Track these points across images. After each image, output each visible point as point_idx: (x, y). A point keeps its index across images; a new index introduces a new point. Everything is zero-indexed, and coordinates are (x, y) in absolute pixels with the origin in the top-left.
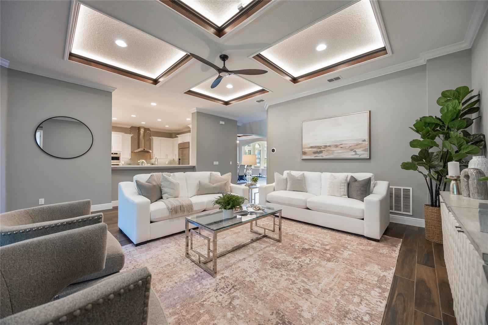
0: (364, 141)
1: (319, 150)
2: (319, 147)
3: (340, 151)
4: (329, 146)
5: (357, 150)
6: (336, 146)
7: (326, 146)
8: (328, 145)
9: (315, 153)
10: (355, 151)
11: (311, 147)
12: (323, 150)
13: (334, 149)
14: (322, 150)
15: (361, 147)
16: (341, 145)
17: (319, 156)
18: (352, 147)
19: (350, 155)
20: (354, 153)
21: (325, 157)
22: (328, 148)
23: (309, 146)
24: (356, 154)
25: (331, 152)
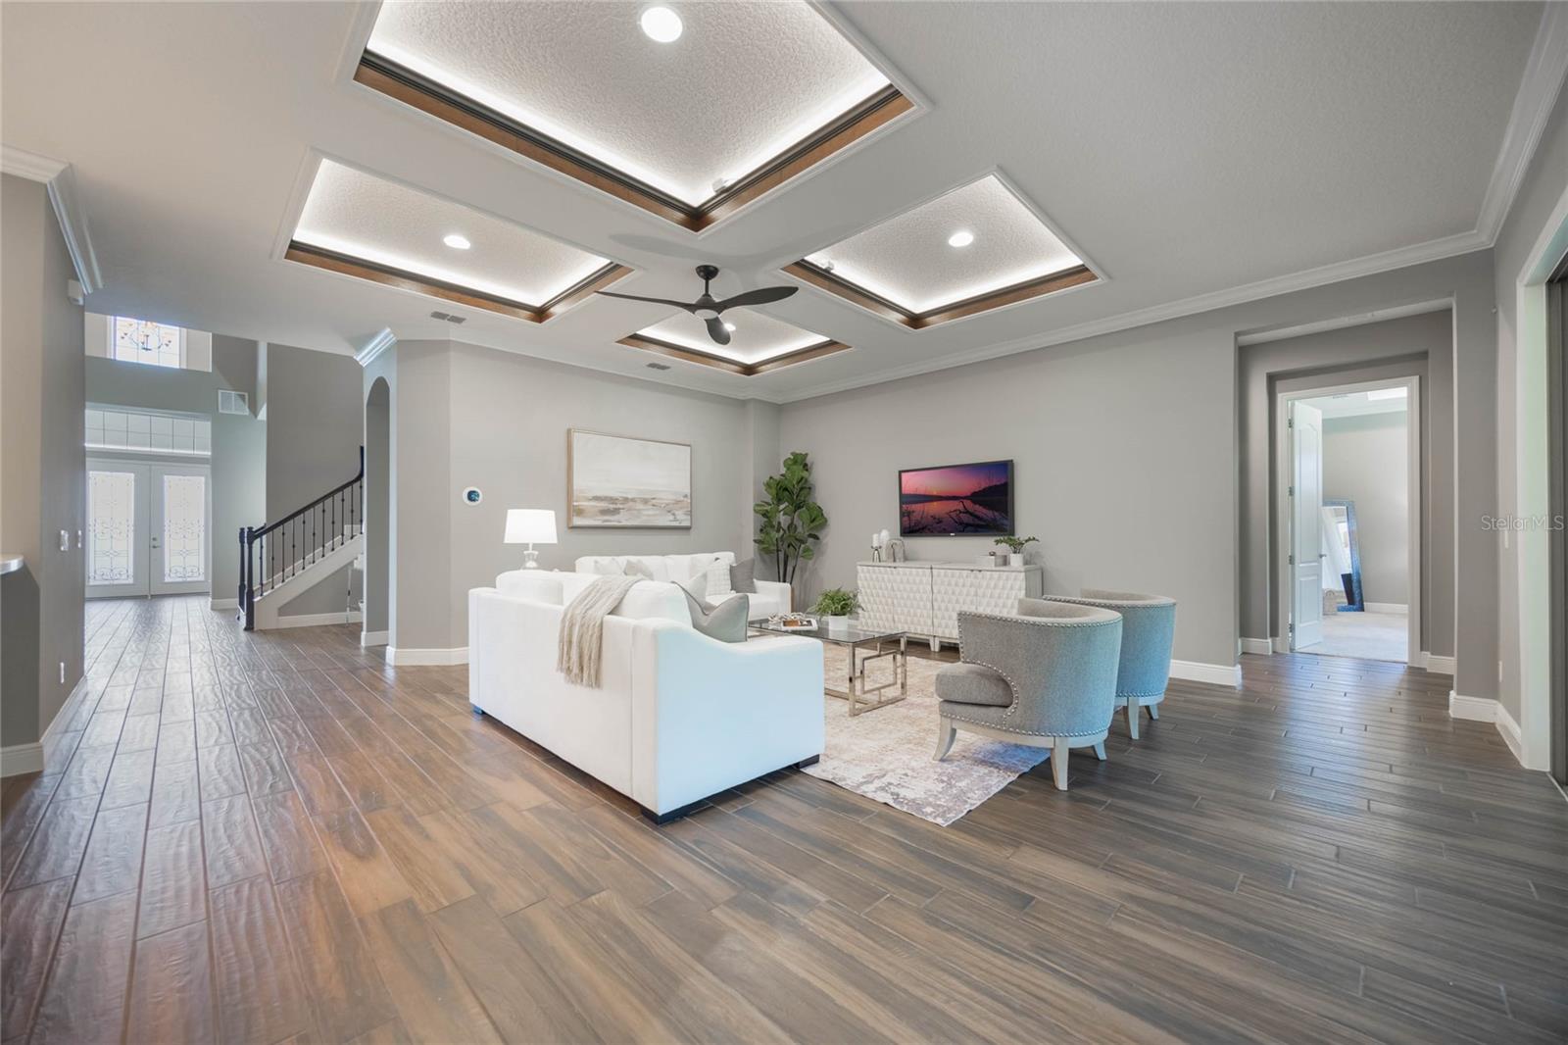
0: (686, 496)
1: (613, 505)
2: (612, 500)
3: (650, 512)
4: (633, 500)
5: (677, 513)
6: (645, 501)
7: (626, 500)
8: (630, 496)
9: (604, 512)
10: (674, 514)
11: (596, 498)
12: (621, 506)
13: (640, 506)
14: (619, 506)
15: (681, 508)
16: (654, 501)
17: (614, 520)
18: (671, 506)
19: (666, 520)
20: (672, 518)
21: (624, 523)
22: (631, 504)
23: (591, 495)
24: (675, 520)
25: (635, 512)
